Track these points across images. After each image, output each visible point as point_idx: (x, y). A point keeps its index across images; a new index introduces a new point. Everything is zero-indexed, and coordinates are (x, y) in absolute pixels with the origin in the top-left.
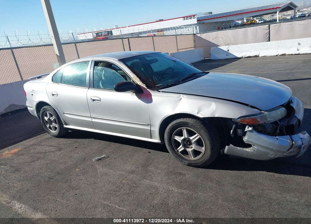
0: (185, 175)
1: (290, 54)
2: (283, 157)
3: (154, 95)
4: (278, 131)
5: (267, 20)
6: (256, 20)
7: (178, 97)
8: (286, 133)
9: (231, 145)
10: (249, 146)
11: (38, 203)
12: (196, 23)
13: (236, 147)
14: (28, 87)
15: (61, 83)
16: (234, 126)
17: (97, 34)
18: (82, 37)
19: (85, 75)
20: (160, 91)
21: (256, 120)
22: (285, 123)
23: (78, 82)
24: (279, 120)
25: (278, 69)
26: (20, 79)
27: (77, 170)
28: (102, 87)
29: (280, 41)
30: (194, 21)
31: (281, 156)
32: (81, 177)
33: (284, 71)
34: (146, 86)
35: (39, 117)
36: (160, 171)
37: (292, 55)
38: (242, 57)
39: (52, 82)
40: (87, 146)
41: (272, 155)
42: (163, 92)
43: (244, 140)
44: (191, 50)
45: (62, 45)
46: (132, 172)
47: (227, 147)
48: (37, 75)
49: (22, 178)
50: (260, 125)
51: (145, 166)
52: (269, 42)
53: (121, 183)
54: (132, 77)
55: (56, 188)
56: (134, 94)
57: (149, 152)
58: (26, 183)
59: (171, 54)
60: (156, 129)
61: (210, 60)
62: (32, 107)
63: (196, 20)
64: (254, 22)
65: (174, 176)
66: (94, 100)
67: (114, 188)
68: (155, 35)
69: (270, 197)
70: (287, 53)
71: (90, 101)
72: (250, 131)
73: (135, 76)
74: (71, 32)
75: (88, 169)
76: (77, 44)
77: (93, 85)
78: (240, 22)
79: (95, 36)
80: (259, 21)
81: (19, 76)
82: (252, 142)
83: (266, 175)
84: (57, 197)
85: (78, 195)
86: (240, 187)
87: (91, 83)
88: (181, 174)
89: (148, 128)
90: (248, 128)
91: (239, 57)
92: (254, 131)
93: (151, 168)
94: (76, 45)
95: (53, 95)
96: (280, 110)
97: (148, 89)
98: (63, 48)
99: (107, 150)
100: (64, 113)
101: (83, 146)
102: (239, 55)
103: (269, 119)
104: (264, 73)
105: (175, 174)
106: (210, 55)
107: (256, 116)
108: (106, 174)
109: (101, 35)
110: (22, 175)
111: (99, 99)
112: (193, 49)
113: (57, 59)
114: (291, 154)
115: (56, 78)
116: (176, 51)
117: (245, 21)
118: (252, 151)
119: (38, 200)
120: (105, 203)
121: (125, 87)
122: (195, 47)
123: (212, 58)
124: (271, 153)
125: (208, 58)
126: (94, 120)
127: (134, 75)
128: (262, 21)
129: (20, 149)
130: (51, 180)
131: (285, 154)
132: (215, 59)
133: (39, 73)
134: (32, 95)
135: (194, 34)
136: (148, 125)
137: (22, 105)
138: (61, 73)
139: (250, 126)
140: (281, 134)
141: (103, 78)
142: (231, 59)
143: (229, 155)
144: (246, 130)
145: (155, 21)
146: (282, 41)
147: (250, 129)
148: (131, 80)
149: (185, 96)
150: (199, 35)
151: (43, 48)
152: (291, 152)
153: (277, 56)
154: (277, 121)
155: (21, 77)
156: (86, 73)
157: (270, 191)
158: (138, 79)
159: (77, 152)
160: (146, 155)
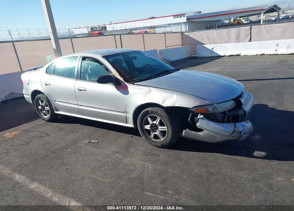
0: (159, 155)
1: (269, 54)
2: (228, 140)
3: (130, 88)
4: (226, 119)
5: (253, 20)
6: (243, 20)
7: (148, 90)
8: (231, 121)
9: (187, 129)
10: (201, 130)
11: (35, 175)
12: (186, 21)
13: (191, 131)
14: (25, 77)
15: (54, 74)
16: (191, 114)
17: (92, 29)
18: (77, 32)
19: (74, 68)
20: (135, 84)
21: (207, 109)
22: (232, 113)
23: (68, 74)
24: (228, 111)
25: (255, 68)
26: (20, 70)
27: (69, 150)
28: (88, 79)
29: (260, 42)
30: (184, 19)
31: (226, 140)
32: (72, 156)
33: (259, 69)
34: (124, 80)
35: (34, 104)
36: (139, 152)
37: (270, 55)
38: (225, 55)
39: (46, 74)
40: (78, 131)
41: (219, 138)
42: (137, 85)
43: (197, 125)
44: (178, 48)
45: (59, 40)
46: (117, 152)
47: (184, 131)
48: (34, 67)
49: (21, 155)
50: (211, 114)
51: (127, 148)
52: (250, 42)
53: (106, 161)
54: (113, 71)
55: (51, 164)
56: (114, 86)
57: (132, 137)
58: (25, 159)
59: (160, 50)
60: (130, 116)
61: (196, 58)
62: (28, 95)
63: (185, 18)
64: (241, 22)
65: (150, 156)
66: (80, 90)
67: (99, 165)
68: (146, 32)
69: (225, 174)
70: (266, 53)
71: (77, 90)
72: (201, 118)
73: (115, 71)
74: (68, 28)
75: (78, 149)
76: (73, 39)
77: (80, 78)
78: (227, 22)
79: (90, 31)
80: (245, 21)
81: (19, 67)
82: (203, 128)
83: (226, 157)
84: (51, 171)
85: (69, 169)
86: (203, 166)
87: (79, 75)
88: (156, 155)
89: (124, 115)
90: (200, 116)
91: (222, 55)
92: (205, 119)
93: (132, 150)
94: (71, 40)
95: (46, 85)
96: (229, 103)
97: (125, 82)
98: (60, 42)
99: (95, 134)
100: (55, 101)
101: (75, 130)
102: (221, 54)
103: (218, 110)
104: (242, 71)
105: (151, 155)
106: (195, 52)
107: (208, 107)
108: (93, 154)
109: (96, 30)
110: (22, 153)
111: (84, 89)
112: (181, 46)
113: (54, 52)
114: (234, 138)
115: (49, 70)
116: (164, 48)
117: (232, 21)
118: (203, 134)
119: (35, 173)
120: (91, 176)
121: (107, 80)
122: (182, 44)
123: (198, 55)
124: (218, 136)
125: (194, 56)
126: (80, 107)
127: (114, 69)
128: (248, 22)
129: (19, 132)
130: (46, 158)
131: (229, 138)
132: (200, 56)
133: (35, 65)
134: (28, 84)
135: (182, 33)
136: (124, 112)
137: (21, 94)
138: (54, 66)
139: (201, 114)
140: (228, 122)
141: (89, 72)
142: (215, 57)
143: (186, 138)
144: (198, 118)
145: (147, 18)
146: (262, 42)
147: (202, 116)
148: (112, 74)
149: (154, 89)
150: (186, 34)
151: (42, 42)
152: (233, 136)
153: (256, 55)
154: (226, 111)
155: (21, 68)
156: (75, 67)
157: (227, 170)
158: (118, 73)
159: (69, 135)
160: (129, 139)
